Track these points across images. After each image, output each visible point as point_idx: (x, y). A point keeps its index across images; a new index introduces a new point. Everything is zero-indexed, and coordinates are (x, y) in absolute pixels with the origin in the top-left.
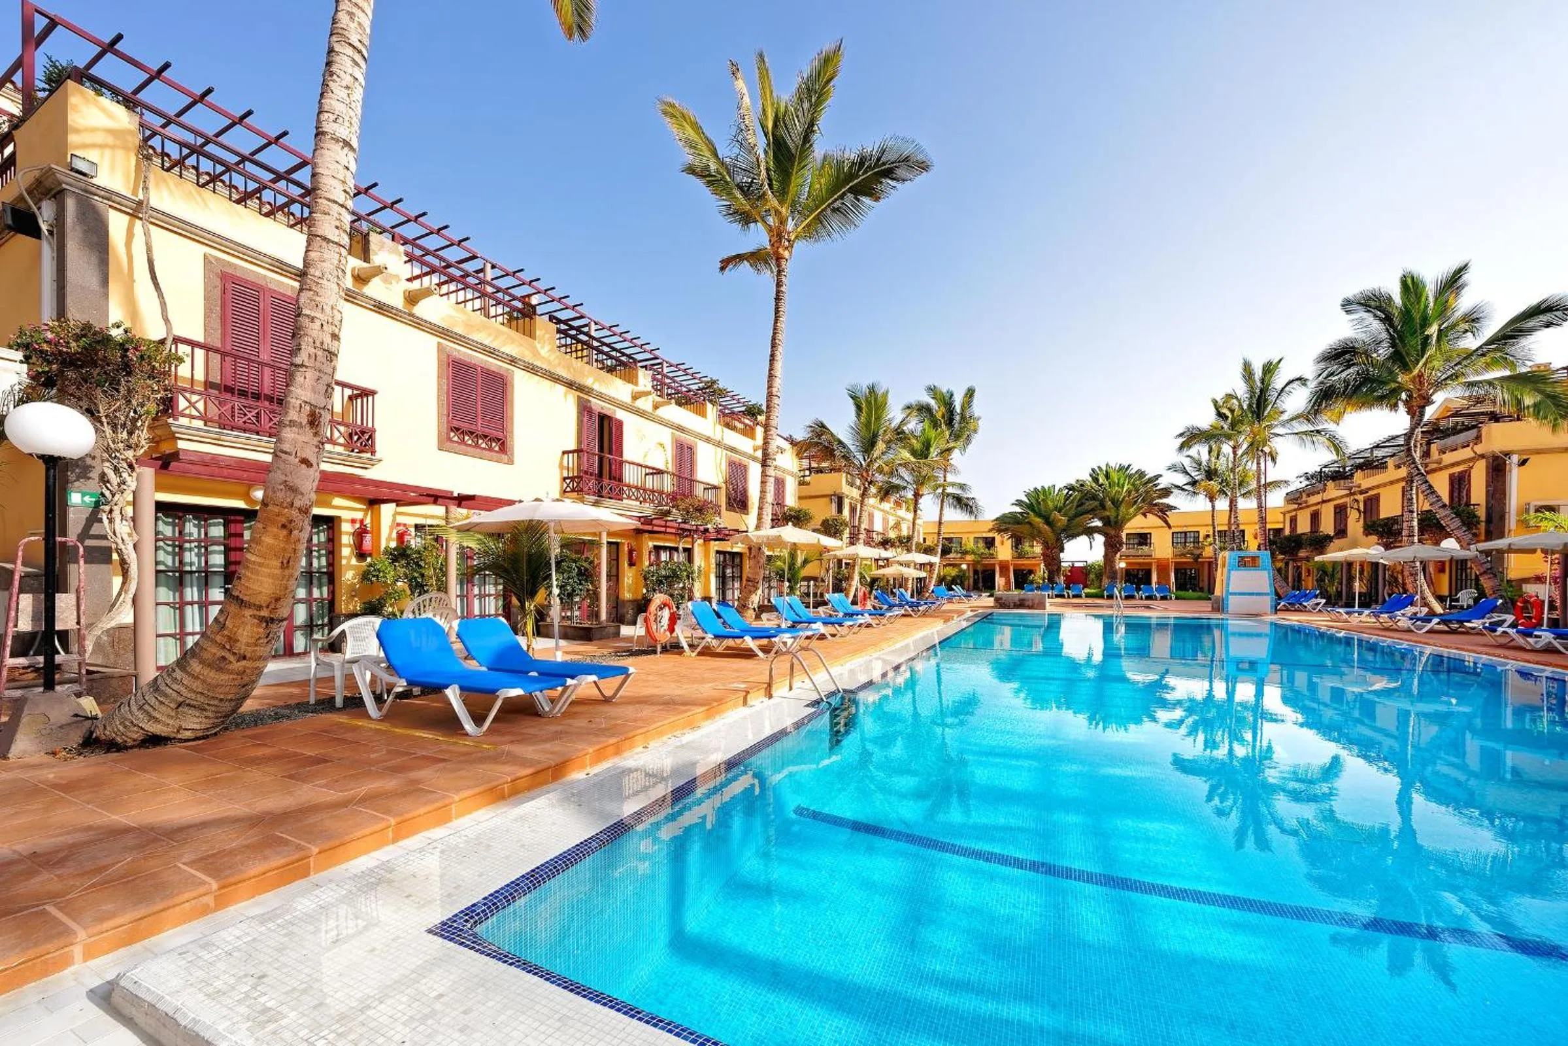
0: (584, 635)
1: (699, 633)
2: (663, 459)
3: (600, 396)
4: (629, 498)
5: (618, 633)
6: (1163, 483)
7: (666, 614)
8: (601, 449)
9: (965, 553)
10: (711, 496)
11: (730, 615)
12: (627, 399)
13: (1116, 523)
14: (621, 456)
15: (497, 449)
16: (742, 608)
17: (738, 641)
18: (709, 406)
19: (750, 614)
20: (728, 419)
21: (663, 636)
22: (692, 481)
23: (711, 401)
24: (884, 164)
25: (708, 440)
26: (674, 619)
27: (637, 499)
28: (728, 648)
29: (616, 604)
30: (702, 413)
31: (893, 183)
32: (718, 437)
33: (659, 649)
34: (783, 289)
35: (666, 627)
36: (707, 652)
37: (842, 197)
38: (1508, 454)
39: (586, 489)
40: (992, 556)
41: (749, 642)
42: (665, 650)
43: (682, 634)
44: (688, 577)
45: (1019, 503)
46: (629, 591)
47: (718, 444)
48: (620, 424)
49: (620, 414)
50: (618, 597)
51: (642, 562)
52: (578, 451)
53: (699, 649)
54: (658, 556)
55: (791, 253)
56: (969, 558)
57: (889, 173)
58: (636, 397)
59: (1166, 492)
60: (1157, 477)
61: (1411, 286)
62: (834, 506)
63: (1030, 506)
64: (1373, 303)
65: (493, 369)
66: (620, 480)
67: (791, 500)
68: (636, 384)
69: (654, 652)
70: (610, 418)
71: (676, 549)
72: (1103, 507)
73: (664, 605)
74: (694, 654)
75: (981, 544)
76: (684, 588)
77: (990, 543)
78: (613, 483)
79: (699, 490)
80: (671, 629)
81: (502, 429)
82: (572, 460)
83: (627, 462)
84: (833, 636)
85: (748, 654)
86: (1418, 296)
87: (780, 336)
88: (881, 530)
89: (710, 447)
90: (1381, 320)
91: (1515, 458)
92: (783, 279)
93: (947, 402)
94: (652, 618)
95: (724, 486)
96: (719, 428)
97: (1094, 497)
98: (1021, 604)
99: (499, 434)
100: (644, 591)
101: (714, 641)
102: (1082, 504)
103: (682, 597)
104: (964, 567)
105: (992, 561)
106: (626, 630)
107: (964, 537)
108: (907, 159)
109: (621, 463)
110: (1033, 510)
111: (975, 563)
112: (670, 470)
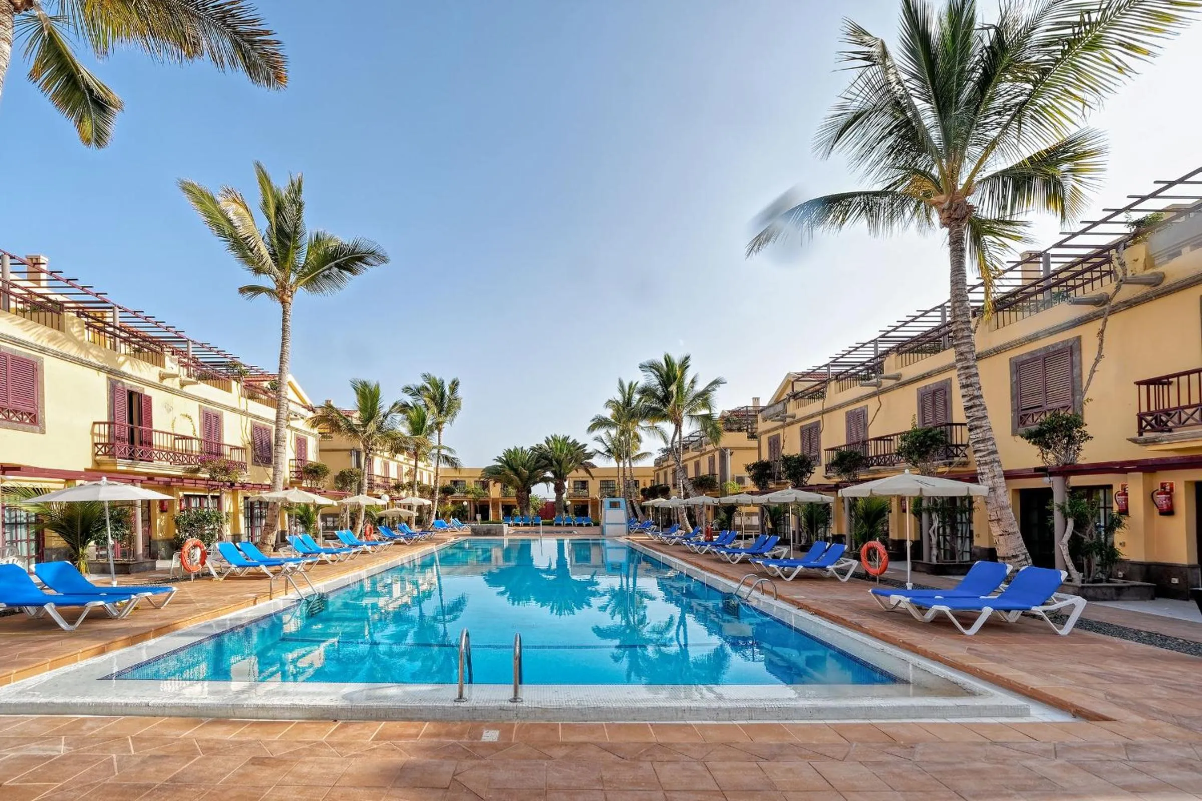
0: (123, 569)
1: (226, 564)
2: (192, 427)
3: (129, 377)
4: (160, 459)
5: (153, 568)
6: (589, 449)
7: (198, 552)
8: (131, 421)
9: (468, 492)
10: (236, 456)
11: (252, 550)
12: (156, 380)
13: (560, 475)
14: (151, 427)
15: (28, 421)
16: (261, 545)
17: (257, 568)
18: (234, 383)
19: (269, 548)
20: (252, 393)
21: (196, 568)
22: (220, 445)
23: (235, 379)
24: (358, 253)
25: (234, 410)
26: (204, 555)
27: (167, 460)
28: (249, 573)
29: (149, 543)
30: (229, 390)
31: (364, 266)
32: (243, 408)
33: (193, 578)
34: (288, 323)
35: (198, 561)
36: (232, 577)
37: (330, 269)
38: (726, 449)
39: (117, 453)
40: (487, 495)
41: (263, 568)
42: (197, 577)
43: (211, 565)
44: (217, 520)
45: (500, 460)
46: (162, 531)
47: (244, 413)
48: (149, 400)
49: (148, 391)
50: (150, 537)
51: (173, 509)
52: (109, 423)
53: (225, 575)
54: (189, 504)
55: (292, 298)
56: (470, 496)
57: (360, 259)
58: (162, 377)
59: (590, 456)
60: (585, 445)
61: (668, 361)
62: (354, 459)
63: (507, 463)
64: (653, 367)
65: (23, 356)
66: (150, 444)
67: (312, 456)
68: (163, 366)
69: (189, 579)
70: (140, 395)
71: (205, 497)
72: (552, 465)
73: (195, 547)
74: (222, 579)
75: (478, 487)
76: (214, 529)
77: (485, 486)
78: (143, 448)
79: (226, 450)
80: (203, 563)
81: (34, 405)
82: (104, 430)
83: (156, 431)
84: (333, 561)
85: (261, 576)
86: (673, 366)
87: (286, 356)
88: (396, 477)
89: (237, 416)
90: (657, 376)
91: (729, 451)
92: (288, 317)
93: (439, 386)
94: (186, 555)
95: (250, 447)
96: (243, 400)
97: (546, 458)
98: (488, 533)
99: (31, 410)
100: (177, 531)
101: (238, 570)
102: (539, 462)
103: (213, 536)
104: (465, 503)
105: (487, 499)
106: (160, 564)
107: (467, 481)
108: (373, 253)
109: (151, 432)
110: (508, 465)
111: (475, 501)
112: (198, 436)
